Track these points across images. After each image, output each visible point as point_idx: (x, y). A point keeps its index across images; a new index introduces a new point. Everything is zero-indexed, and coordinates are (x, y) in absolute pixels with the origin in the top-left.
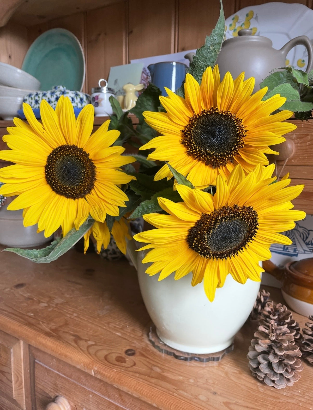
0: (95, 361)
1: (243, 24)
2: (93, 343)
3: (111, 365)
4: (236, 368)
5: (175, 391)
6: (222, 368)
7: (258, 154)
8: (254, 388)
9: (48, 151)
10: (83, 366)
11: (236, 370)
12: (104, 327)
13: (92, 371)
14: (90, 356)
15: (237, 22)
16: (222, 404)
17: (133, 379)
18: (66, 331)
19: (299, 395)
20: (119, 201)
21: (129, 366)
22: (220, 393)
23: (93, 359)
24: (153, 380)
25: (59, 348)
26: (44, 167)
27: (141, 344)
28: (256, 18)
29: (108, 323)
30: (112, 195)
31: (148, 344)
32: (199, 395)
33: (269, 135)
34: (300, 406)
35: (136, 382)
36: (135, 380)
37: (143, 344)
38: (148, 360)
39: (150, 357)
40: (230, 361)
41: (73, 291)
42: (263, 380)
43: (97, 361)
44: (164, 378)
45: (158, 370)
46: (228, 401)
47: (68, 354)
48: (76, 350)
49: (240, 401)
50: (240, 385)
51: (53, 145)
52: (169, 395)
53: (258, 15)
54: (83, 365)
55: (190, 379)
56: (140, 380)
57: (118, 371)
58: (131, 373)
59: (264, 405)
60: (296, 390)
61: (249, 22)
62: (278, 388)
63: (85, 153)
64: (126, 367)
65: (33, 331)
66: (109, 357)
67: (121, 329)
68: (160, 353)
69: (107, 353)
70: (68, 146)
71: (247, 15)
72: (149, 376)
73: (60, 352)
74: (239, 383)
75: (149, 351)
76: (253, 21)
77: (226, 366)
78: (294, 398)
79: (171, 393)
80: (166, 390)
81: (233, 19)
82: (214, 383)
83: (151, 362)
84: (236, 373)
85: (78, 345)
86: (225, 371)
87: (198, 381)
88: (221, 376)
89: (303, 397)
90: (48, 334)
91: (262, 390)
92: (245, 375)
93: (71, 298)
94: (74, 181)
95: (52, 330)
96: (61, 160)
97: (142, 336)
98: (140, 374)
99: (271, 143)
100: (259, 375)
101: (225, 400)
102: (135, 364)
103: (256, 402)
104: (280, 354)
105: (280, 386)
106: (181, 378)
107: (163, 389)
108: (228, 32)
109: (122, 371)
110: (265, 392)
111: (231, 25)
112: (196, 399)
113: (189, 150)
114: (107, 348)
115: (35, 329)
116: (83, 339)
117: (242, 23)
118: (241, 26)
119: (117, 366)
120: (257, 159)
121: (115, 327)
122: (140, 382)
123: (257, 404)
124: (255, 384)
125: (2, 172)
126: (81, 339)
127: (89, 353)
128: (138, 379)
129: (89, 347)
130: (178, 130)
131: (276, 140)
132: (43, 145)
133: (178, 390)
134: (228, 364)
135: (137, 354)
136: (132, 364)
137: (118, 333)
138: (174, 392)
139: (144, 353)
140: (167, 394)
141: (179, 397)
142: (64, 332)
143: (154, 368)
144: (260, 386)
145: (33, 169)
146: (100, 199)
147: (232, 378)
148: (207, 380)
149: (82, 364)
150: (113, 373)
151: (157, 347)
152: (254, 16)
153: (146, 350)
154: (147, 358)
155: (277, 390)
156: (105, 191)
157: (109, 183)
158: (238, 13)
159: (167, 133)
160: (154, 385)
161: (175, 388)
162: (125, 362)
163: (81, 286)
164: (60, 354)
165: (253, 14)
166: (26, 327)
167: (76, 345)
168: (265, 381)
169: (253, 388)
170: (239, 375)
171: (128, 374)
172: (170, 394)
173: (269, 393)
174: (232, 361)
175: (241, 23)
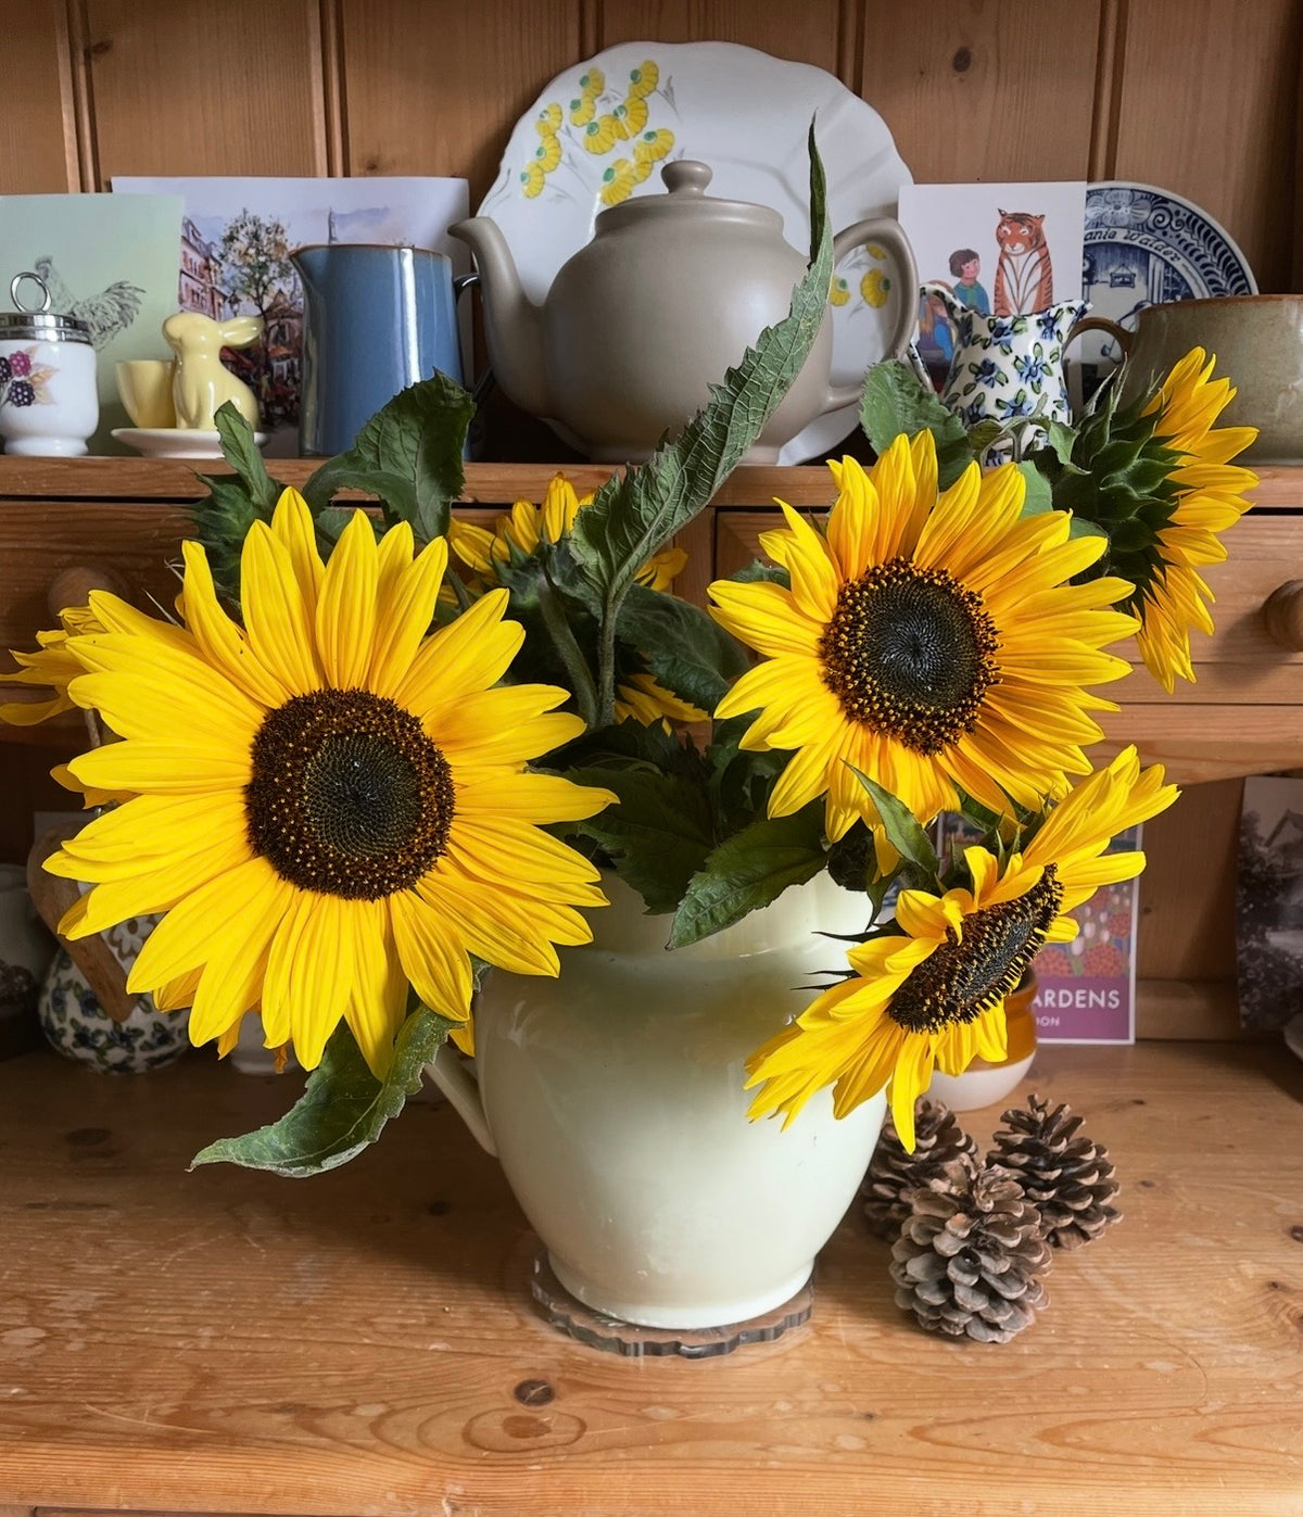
0: (441, 1465)
1: (621, 107)
2: (380, 1409)
3: (511, 1455)
4: (865, 1323)
5: (763, 1454)
6: (829, 1337)
7: (1062, 710)
8: (947, 1361)
9: (247, 719)
10: (399, 1501)
11: (868, 1329)
12: (367, 1341)
13: (444, 1502)
14: (412, 1458)
15: (597, 96)
16: (910, 1439)
17: (618, 1471)
18: (231, 1403)
19: (1059, 1341)
20: (571, 887)
21: (573, 1436)
22: (881, 1410)
23: (433, 1463)
24: (681, 1450)
25: (258, 1473)
26: (241, 791)
27: (542, 1354)
28: (669, 94)
29: (367, 1321)
30: (531, 866)
31: (567, 1343)
32: (834, 1437)
33: (1075, 651)
34: (1080, 1369)
35: (630, 1477)
36: (623, 1471)
37: (548, 1348)
38: (610, 1395)
39: (607, 1384)
40: (838, 1309)
41: (98, 1243)
42: (962, 1332)
43: (451, 1463)
44: (704, 1432)
45: (666, 1413)
46: (918, 1423)
47: (312, 1480)
48: (343, 1456)
49: (944, 1413)
50: (909, 1368)
51: (269, 698)
52: (756, 1472)
53: (673, 84)
54: (398, 1497)
55: (775, 1402)
56: (640, 1464)
57: (546, 1466)
58: (599, 1457)
59: (1002, 1398)
60: (1043, 1332)
61: (641, 104)
62: (1004, 1339)
63: (404, 715)
64: (567, 1444)
65: (96, 1453)
66: (476, 1434)
67: (430, 1325)
68: (631, 1360)
69: (463, 1424)
70: (332, 693)
71: (635, 75)
72: (656, 1443)
73: (269, 1489)
74: (906, 1365)
75: (589, 1365)
76: (655, 102)
77: (838, 1328)
78: (1054, 1355)
79: (758, 1464)
80: (738, 1464)
81: (584, 81)
82: (845, 1390)
83: (624, 1397)
84: (876, 1338)
85: (334, 1438)
86: (844, 1344)
87: (801, 1402)
88: (846, 1362)
89: (1071, 1344)
90: (172, 1442)
91: (971, 1362)
92: (903, 1335)
93: (120, 1272)
94: (381, 833)
95: (169, 1419)
96: (323, 756)
97: (523, 1324)
98: (626, 1447)
99: (1094, 677)
100: (956, 1320)
101: (910, 1424)
102: (583, 1426)
103: (982, 1399)
104: (1013, 1243)
105: (1006, 1333)
106: (750, 1410)
107: (730, 1464)
108: (568, 132)
109: (564, 1462)
110: (981, 1364)
111: (575, 105)
112: (837, 1452)
113: (860, 705)
114: (445, 1407)
115: (90, 1443)
116: (331, 1410)
117: (620, 103)
118: (616, 114)
119: (533, 1454)
120: (1064, 725)
121: (403, 1326)
122: (643, 1471)
123: (985, 1403)
124: (942, 1351)
125: (92, 838)
126: (318, 1412)
127: (401, 1449)
128: (633, 1463)
129: (376, 1426)
130: (811, 635)
131: (1105, 668)
132: (230, 703)
133: (772, 1449)
134: (837, 1321)
135: (561, 1388)
136: (575, 1428)
137: (433, 1343)
138: (764, 1460)
139: (578, 1377)
140: (750, 1473)
141: (789, 1465)
142: (228, 1411)
143: (649, 1411)
144: (960, 1353)
145: (202, 802)
146: (483, 885)
147: (877, 1355)
148: (819, 1387)
149: (391, 1496)
150: (531, 1480)
151: (605, 1344)
152: (661, 86)
153: (577, 1366)
154: (599, 1388)
155: (1003, 1348)
156: (493, 852)
157: (512, 824)
158: (600, 62)
159: (781, 649)
160: (692, 1463)
161: (759, 1445)
162: (545, 1429)
163: (115, 1214)
164: (273, 1494)
165: (657, 75)
166: (43, 1449)
167: (324, 1441)
168: (970, 1334)
169: (945, 1363)
170: (886, 1341)
171: (587, 1461)
172: (758, 1469)
173: (990, 1361)
174: (840, 1306)
175: (616, 105)
